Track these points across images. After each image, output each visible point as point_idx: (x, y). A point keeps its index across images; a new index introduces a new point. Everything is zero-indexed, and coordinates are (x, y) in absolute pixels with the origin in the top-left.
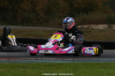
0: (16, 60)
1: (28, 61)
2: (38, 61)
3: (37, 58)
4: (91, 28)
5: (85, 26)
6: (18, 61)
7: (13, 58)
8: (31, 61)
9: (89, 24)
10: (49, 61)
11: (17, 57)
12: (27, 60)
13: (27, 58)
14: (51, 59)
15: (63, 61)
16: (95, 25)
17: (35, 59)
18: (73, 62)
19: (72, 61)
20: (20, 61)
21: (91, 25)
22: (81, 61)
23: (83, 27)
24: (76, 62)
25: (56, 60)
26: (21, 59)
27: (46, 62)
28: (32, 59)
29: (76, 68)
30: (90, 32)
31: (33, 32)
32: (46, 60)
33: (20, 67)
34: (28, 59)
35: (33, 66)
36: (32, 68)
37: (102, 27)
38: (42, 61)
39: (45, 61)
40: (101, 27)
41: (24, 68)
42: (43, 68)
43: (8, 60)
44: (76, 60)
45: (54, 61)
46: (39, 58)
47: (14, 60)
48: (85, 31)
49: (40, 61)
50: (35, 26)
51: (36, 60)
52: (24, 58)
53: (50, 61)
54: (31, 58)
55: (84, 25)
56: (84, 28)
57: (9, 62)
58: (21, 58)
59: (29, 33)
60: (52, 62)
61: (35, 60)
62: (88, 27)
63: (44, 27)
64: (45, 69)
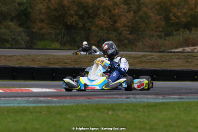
0: (99, 100)
1: (117, 100)
2: (131, 100)
3: (128, 96)
4: (196, 51)
5: (188, 49)
6: (102, 101)
7: (94, 96)
8: (120, 100)
9: (193, 45)
10: (145, 100)
11: (99, 95)
12: (114, 100)
13: (114, 96)
14: (148, 96)
15: (166, 99)
17: (125, 96)
18: (181, 100)
19: (179, 99)
20: (105, 101)
23: (185, 50)
24: (186, 100)
25: (155, 98)
26: (106, 98)
27: (142, 101)
28: (121, 98)
29: (188, 109)
32: (141, 98)
33: (108, 110)
34: (116, 98)
35: (127, 108)
36: (126, 110)
38: (136, 100)
39: (140, 100)
41: (113, 110)
42: (141, 110)
43: (88, 100)
44: (184, 97)
45: (154, 100)
46: (131, 96)
47: (97, 100)
48: (189, 55)
49: (134, 100)
51: (128, 98)
52: (109, 96)
54: (119, 96)
55: (185, 47)
57: (90, 102)
58: (105, 96)
60: (151, 100)
61: (125, 98)
62: (192, 50)
63: (129, 51)
64: (144, 112)
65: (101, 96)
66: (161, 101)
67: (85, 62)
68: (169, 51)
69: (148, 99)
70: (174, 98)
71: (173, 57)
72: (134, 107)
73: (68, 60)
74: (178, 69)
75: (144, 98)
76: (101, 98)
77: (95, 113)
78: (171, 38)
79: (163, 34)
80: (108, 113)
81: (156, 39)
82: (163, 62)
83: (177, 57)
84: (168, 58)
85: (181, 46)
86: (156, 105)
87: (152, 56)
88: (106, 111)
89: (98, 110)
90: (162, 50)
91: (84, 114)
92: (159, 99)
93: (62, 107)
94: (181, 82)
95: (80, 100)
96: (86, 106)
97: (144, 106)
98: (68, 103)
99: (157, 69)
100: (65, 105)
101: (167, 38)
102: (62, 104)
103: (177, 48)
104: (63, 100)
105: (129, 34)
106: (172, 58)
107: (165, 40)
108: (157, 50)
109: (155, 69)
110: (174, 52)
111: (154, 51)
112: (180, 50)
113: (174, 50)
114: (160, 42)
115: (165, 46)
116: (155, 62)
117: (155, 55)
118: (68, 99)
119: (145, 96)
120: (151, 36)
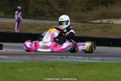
0: (40, 59)
1: (54, 59)
2: (65, 59)
3: (62, 57)
4: (111, 22)
5: (105, 21)
6: (43, 60)
7: (36, 56)
8: (56, 59)
9: (109, 18)
10: (76, 60)
12: (52, 59)
13: (51, 56)
15: (92, 60)
19: (101, 60)
20: (45, 60)
21: (111, 20)
22: (111, 60)
24: (106, 61)
25: (83, 59)
26: (45, 57)
27: (73, 61)
28: (56, 58)
29: (110, 68)
30: (111, 27)
32: (72, 59)
35: (63, 66)
38: (69, 60)
42: (74, 67)
43: (32, 58)
44: (105, 59)
45: (82, 60)
46: (64, 56)
47: (38, 58)
48: (106, 26)
49: (67, 60)
50: (48, 20)
51: (62, 58)
52: (48, 56)
53: (78, 60)
54: (55, 56)
55: (103, 19)
56: (103, 22)
57: (34, 60)
58: (44, 56)
60: (80, 61)
61: (60, 58)
62: (108, 22)
64: (77, 69)
65: (41, 56)
66: (87, 61)
67: (25, 29)
68: (90, 22)
69: (77, 59)
70: (97, 60)
71: (94, 27)
72: (69, 65)
73: (11, 26)
74: (97, 36)
75: (75, 59)
76: (41, 57)
77: (39, 69)
78: (91, 12)
79: (85, 8)
80: (49, 70)
81: (80, 12)
82: (86, 30)
83: (96, 27)
84: (89, 27)
85: (99, 18)
86: (85, 64)
87: (77, 26)
88: (47, 68)
89: (42, 66)
90: (84, 21)
91: (31, 69)
92: (86, 59)
93: (14, 63)
94: (100, 47)
95: (26, 58)
96: (31, 63)
97: (76, 65)
98: (17, 60)
99: (81, 36)
100: (15, 62)
101: (88, 12)
102: (12, 61)
103: (96, 19)
104: (12, 58)
105: (59, 8)
106: (92, 28)
107: (87, 13)
108: (81, 21)
109: (79, 36)
110: (94, 23)
111: (78, 21)
112: (98, 21)
113: (93, 22)
114: (83, 14)
115: (87, 18)
116: (79, 30)
117: (79, 25)
118: (16, 57)
119: (75, 57)
120: (76, 10)
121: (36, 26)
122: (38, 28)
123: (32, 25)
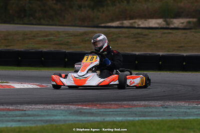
16: (143, 20)
21: (136, 21)
31: (52, 37)
37: (155, 24)
40: (153, 23)
59: (46, 38)
121: (34, 36)
122: (39, 39)
123: (26, 35)
